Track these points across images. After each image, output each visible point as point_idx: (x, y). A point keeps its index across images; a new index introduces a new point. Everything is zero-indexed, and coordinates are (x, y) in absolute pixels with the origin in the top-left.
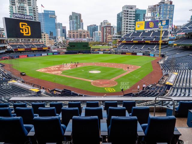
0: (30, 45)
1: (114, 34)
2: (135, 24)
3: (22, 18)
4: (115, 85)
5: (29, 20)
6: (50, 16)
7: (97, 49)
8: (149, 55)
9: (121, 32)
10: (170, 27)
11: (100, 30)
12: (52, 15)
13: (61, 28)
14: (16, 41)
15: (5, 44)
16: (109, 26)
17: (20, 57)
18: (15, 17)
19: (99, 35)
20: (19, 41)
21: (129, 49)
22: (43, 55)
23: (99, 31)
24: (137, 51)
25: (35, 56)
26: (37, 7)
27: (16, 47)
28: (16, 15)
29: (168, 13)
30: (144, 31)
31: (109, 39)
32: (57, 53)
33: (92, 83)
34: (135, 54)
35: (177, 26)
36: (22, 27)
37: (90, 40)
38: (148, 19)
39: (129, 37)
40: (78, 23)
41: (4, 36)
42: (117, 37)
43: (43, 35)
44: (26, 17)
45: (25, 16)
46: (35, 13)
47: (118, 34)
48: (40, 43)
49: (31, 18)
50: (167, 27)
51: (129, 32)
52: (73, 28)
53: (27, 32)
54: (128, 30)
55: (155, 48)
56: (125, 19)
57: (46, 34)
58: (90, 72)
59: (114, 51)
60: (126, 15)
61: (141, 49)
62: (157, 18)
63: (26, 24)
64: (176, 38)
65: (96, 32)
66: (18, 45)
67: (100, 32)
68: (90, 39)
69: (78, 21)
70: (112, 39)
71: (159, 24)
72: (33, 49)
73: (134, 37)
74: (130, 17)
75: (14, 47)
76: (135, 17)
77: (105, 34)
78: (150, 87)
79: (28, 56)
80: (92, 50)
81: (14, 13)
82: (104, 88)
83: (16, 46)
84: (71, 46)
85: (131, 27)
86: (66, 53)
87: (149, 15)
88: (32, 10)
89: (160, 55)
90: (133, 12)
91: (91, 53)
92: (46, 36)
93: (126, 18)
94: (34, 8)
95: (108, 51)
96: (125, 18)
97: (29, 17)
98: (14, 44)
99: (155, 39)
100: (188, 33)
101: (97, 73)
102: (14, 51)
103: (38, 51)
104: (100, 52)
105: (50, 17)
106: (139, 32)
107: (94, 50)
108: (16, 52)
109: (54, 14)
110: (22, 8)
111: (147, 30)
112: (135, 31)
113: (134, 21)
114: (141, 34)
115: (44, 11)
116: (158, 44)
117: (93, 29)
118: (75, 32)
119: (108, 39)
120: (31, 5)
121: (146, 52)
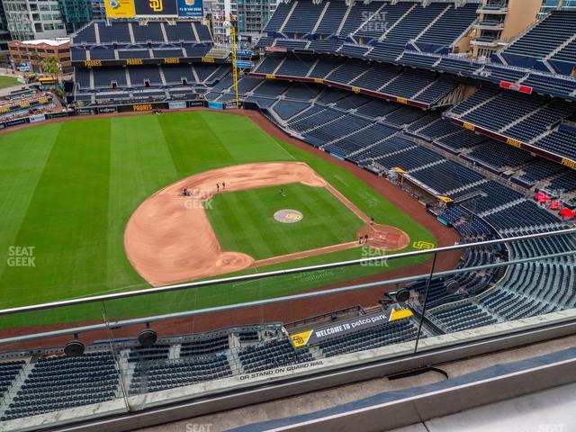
8: (206, 104)
21: (128, 89)
39: (98, 43)
50: (198, 12)
61: (166, 87)
73: (116, 46)
89: (238, 104)
99: (184, 51)
111: (145, 19)
114: (131, 30)
121: (189, 95)
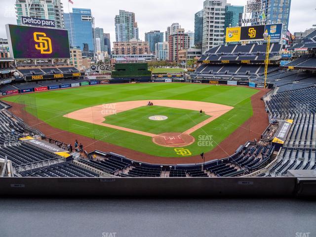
0: (52, 69)
1: (190, 47)
2: (224, 31)
3: (37, 24)
4: (191, 143)
5: (49, 28)
6: (83, 17)
7: (162, 74)
8: (247, 84)
9: (201, 44)
10: (283, 36)
11: (166, 40)
12: (87, 17)
13: (101, 36)
14: (29, 63)
15: (12, 68)
16: (181, 33)
17: (36, 90)
18: (26, 23)
19: (164, 48)
20: (34, 63)
21: (215, 74)
23: (165, 42)
24: (228, 77)
25: (60, 87)
26: (61, 4)
27: (28, 74)
28: (28, 20)
29: (281, 10)
30: (239, 44)
31: (181, 55)
32: (96, 83)
33: (154, 140)
34: (225, 83)
35: (295, 33)
36: (38, 39)
37: (151, 58)
38: (246, 24)
39: (215, 54)
40: (130, 29)
41: (9, 56)
42: (194, 53)
43: (72, 52)
44: (44, 22)
45: (42, 21)
46: (58, 15)
47: (196, 48)
48: (68, 65)
49: (52, 23)
50: (278, 36)
51: (215, 44)
52: (121, 37)
53: (46, 48)
54: (214, 42)
55: (258, 73)
56: (208, 22)
57: (77, 51)
58: (151, 118)
59: (190, 78)
60: (210, 16)
61: (234, 75)
62: (261, 22)
63: (45, 35)
64: (292, 56)
65: (159, 43)
66: (32, 70)
67: (167, 43)
68: (150, 56)
69: (130, 25)
70: (187, 55)
71: (265, 33)
72: (56, 76)
73: (222, 54)
74: (216, 18)
75: (25, 74)
76: (224, 18)
77: (175, 47)
78: (247, 146)
79: (48, 88)
80: (153, 75)
81: (24, 17)
82: (174, 148)
83: (28, 71)
84: (118, 70)
85: (218, 35)
86: (111, 82)
87: (248, 16)
88: (53, 9)
89: (266, 85)
90: (222, 10)
91: (151, 82)
92: (77, 54)
93: (210, 20)
94: (56, 7)
95: (180, 77)
96: (208, 20)
97: (48, 23)
98: (26, 68)
99: (257, 57)
100: (313, 49)
101: (162, 119)
102: (25, 80)
103: (65, 78)
104: (166, 79)
105: (83, 19)
106: (231, 46)
107: (156, 75)
108: (29, 82)
109: (90, 15)
110: (37, 7)
111: (244, 42)
112: (225, 42)
113: (224, 25)
114: (235, 48)
115: (73, 9)
116: (263, 66)
117: (155, 38)
118: (125, 44)
119: (179, 55)
120: (51, 2)
121: (243, 79)
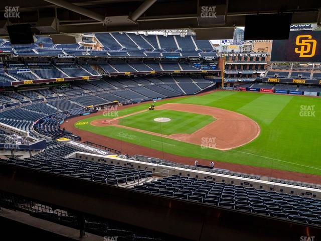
0: (300, 73)
3: (305, 27)
17: (262, 91)
18: (292, 28)
22: (306, 93)
25: (288, 92)
27: (270, 76)
28: (295, 25)
36: (300, 42)
53: (308, 51)
63: (310, 37)
72: (295, 81)
79: (274, 91)
98: (276, 71)
102: (262, 81)
